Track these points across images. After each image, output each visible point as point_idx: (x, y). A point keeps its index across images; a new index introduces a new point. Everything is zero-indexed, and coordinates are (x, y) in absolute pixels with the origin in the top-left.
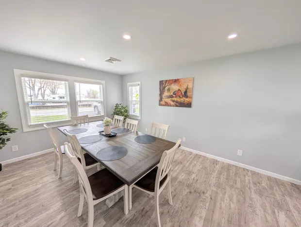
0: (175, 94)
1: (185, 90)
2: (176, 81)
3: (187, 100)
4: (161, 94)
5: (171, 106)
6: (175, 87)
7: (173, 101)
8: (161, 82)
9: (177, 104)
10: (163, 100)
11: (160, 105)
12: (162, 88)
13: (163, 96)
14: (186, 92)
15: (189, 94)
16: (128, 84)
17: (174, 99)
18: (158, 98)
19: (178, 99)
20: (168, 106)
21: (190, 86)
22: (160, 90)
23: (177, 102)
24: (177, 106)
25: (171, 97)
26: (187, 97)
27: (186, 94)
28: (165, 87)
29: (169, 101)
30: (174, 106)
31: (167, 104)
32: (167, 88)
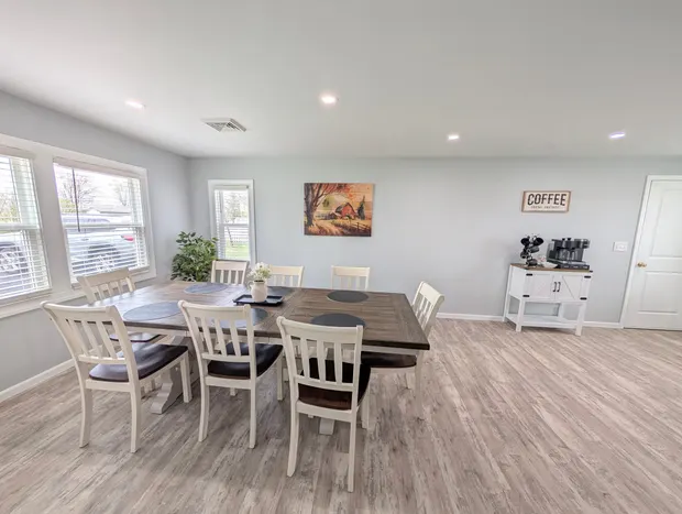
0: (340, 213)
1: (358, 205)
2: (341, 187)
3: (363, 223)
4: (309, 213)
5: (332, 235)
6: (339, 199)
7: (337, 225)
8: (309, 187)
9: (345, 231)
10: (314, 223)
11: (307, 233)
12: (310, 200)
13: (315, 214)
14: (361, 209)
15: (366, 212)
16: (211, 183)
17: (338, 221)
18: (303, 219)
19: (347, 222)
20: (327, 234)
21: (368, 199)
22: (307, 203)
23: (344, 227)
24: (343, 234)
25: (332, 217)
26: (363, 218)
27: (360, 213)
28: (318, 197)
29: (327, 225)
30: (338, 235)
31: (322, 232)
32: (321, 200)
